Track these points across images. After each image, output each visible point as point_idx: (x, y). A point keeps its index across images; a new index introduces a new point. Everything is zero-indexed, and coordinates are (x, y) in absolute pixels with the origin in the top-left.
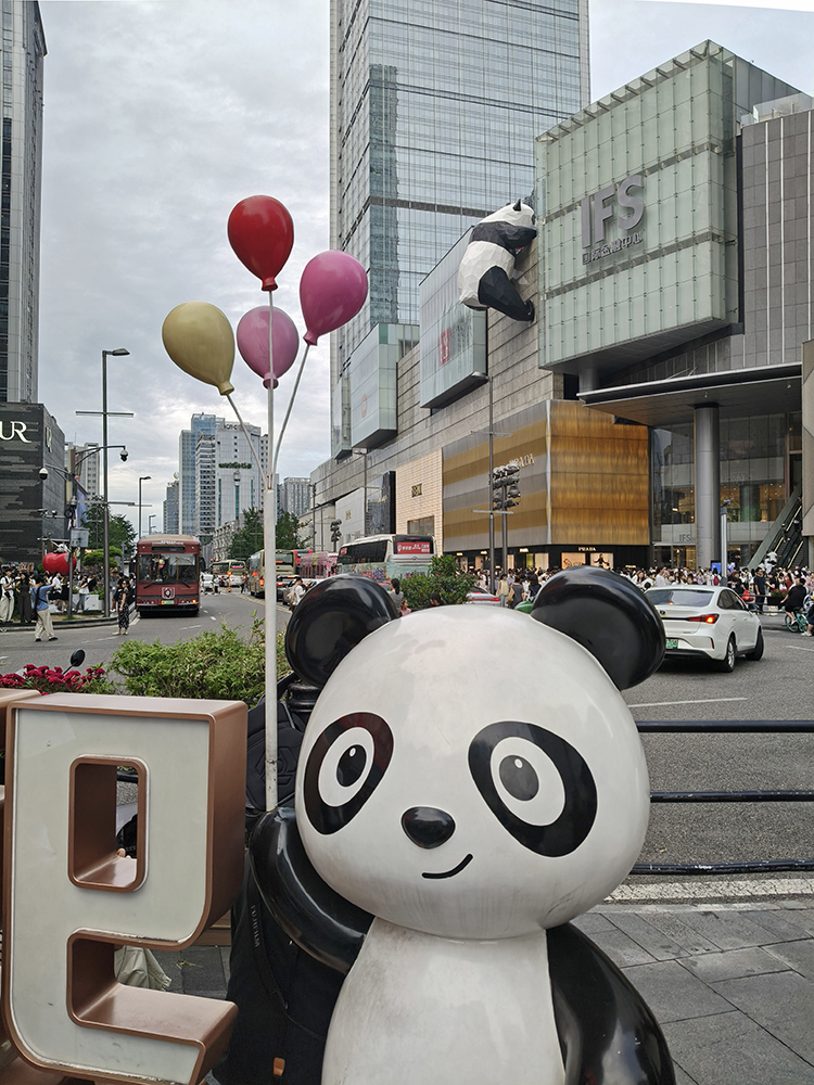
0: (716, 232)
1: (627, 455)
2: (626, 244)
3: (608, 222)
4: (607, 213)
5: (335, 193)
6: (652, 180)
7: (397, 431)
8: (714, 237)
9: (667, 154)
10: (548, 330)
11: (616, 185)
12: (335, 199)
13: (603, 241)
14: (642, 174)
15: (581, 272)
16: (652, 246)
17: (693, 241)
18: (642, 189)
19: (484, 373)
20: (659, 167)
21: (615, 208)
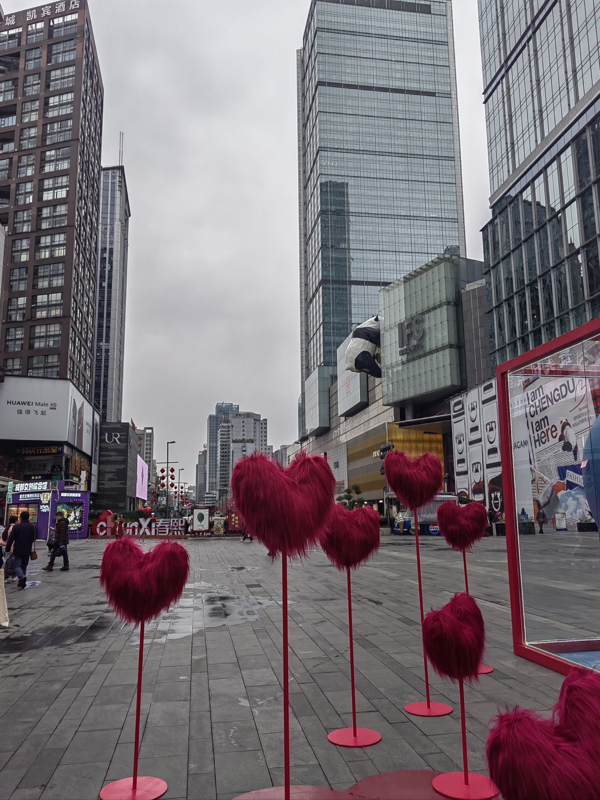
0: (453, 344)
4: (409, 332)
5: (303, 273)
6: (427, 316)
7: (330, 427)
8: (451, 346)
9: (431, 305)
11: (413, 318)
12: (303, 276)
13: (408, 344)
14: (423, 314)
15: (400, 359)
16: (427, 349)
17: (443, 348)
18: (423, 321)
19: (366, 401)
20: (428, 311)
21: (412, 330)
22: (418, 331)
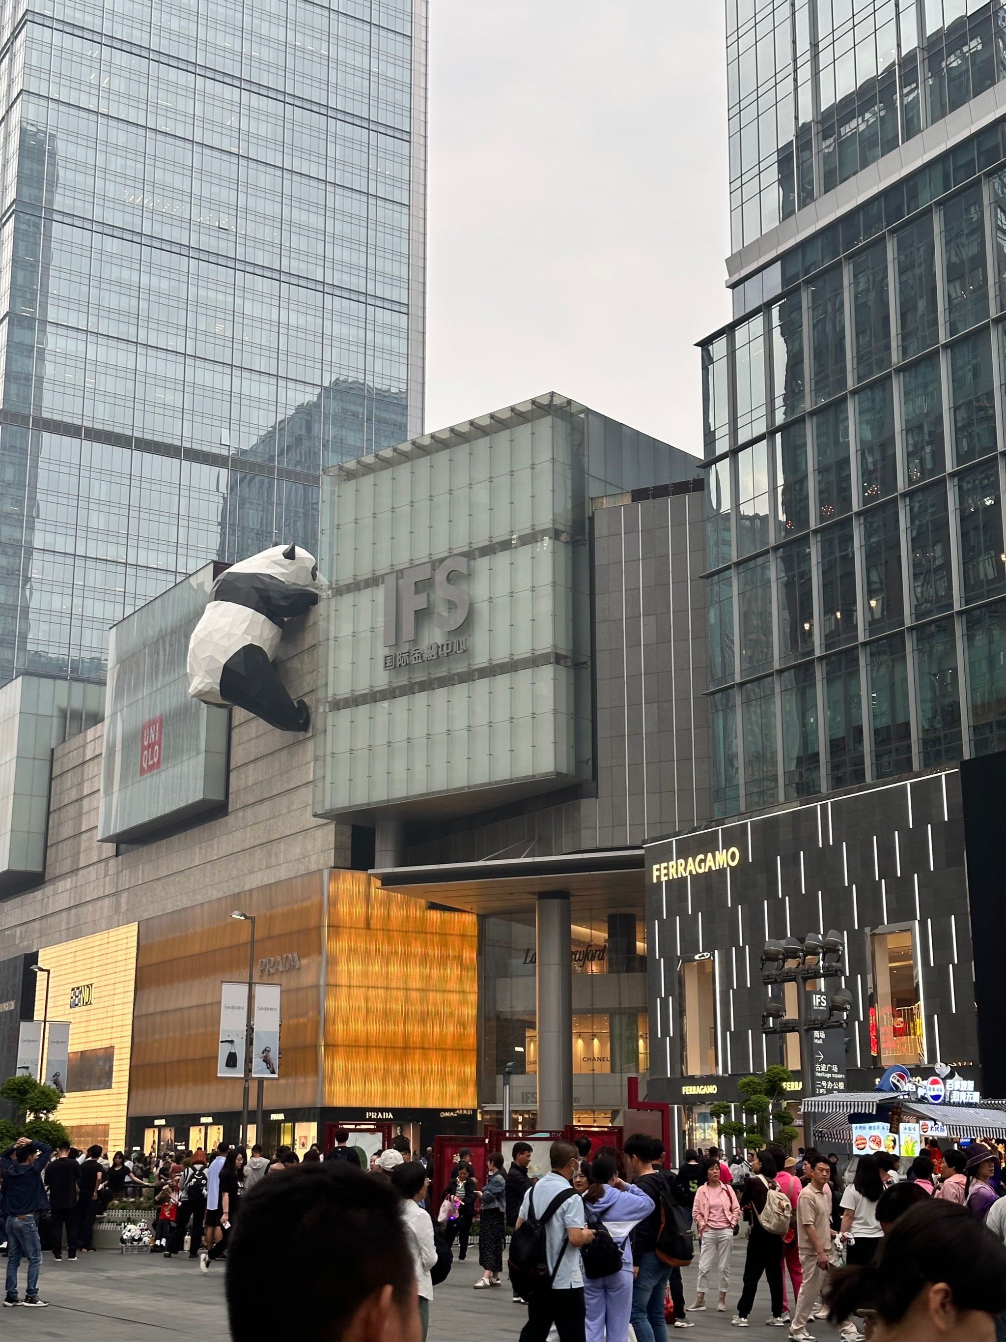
0: (563, 652)
1: (443, 961)
2: (445, 652)
3: (422, 616)
4: (420, 602)
6: (482, 564)
7: (42, 873)
8: (558, 659)
9: (502, 534)
10: (329, 759)
11: (435, 564)
13: (415, 641)
14: (470, 555)
15: (382, 680)
16: (481, 660)
17: (534, 661)
18: (469, 575)
19: (221, 797)
20: (489, 550)
21: (432, 597)
22: (452, 605)
